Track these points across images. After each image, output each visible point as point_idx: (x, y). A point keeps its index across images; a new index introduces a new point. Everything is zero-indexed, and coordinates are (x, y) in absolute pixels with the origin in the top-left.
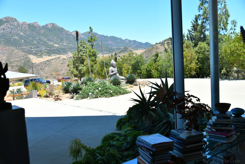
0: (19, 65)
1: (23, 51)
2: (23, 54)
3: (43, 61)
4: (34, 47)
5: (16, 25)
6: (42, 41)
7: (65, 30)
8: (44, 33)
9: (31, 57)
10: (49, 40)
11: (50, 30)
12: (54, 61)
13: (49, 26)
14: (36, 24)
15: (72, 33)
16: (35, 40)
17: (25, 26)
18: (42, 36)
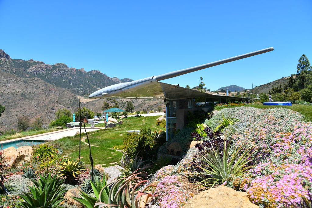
0: (69, 103)
1: (72, 92)
2: (73, 94)
3: (89, 101)
4: (81, 89)
5: (66, 70)
6: (87, 84)
7: (107, 76)
8: (90, 78)
9: (79, 97)
10: (93, 84)
11: (94, 76)
12: (98, 102)
13: (94, 73)
14: (82, 70)
15: (113, 79)
16: (82, 83)
17: (74, 71)
18: (87, 80)
